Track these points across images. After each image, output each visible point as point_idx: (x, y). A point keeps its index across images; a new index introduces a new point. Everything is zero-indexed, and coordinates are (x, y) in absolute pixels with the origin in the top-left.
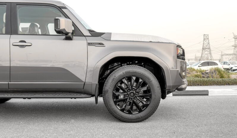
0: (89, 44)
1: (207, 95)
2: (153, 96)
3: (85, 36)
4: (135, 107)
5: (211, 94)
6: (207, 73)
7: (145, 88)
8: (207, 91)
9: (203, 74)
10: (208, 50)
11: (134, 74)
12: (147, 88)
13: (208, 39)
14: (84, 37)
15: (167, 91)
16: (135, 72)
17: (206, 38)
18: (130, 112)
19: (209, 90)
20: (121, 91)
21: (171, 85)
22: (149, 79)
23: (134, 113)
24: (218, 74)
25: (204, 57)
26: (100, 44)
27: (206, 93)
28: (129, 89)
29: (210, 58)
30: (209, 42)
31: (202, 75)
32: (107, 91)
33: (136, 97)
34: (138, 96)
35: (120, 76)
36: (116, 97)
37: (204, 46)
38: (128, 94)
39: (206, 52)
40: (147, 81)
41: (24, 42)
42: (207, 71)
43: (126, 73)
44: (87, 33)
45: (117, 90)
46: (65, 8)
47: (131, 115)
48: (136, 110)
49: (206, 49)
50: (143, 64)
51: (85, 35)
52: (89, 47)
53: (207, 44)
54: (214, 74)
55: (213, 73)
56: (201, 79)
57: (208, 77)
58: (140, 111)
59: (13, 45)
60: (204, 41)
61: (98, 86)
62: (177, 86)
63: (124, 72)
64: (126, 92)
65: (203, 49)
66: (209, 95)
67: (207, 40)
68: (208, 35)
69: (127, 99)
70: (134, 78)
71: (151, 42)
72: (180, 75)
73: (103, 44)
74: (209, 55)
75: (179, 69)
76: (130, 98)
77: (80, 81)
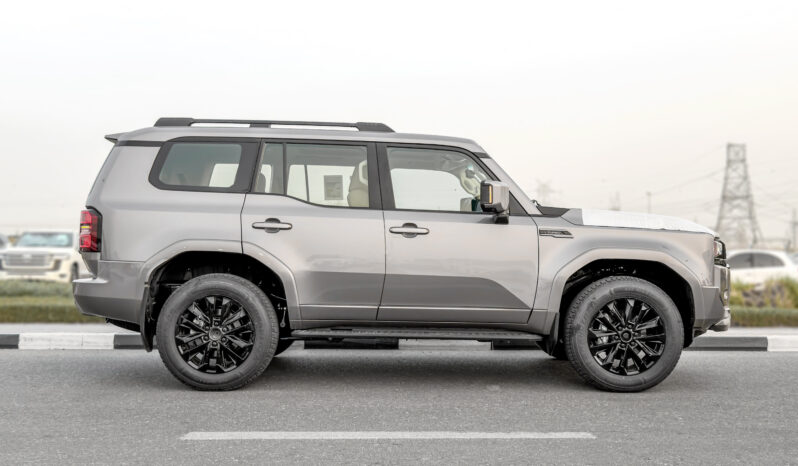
0: (541, 233)
1: (765, 349)
2: (669, 339)
3: (530, 215)
4: (630, 362)
5: (773, 347)
6: (758, 293)
7: (653, 324)
8: (765, 340)
9: (746, 295)
10: (744, 204)
11: (632, 294)
12: (658, 323)
13: (743, 161)
14: (529, 218)
15: (694, 330)
16: (635, 291)
17: (736, 156)
18: (621, 371)
19: (769, 337)
20: (604, 328)
21: (704, 318)
22: (661, 305)
23: (628, 373)
24: (789, 297)
25: (728, 229)
26: (563, 233)
27: (760, 346)
28: (621, 325)
29: (749, 234)
30: (746, 171)
31: (744, 299)
32: (578, 327)
33: (634, 341)
34: (639, 340)
35: (605, 297)
36: (592, 339)
37: (730, 187)
38: (617, 335)
39: (736, 212)
40: (657, 310)
41: (413, 225)
42: (758, 289)
43: (618, 291)
44: (532, 209)
45: (595, 325)
46: (486, 156)
47: (624, 377)
48: (634, 367)
49: (736, 198)
50: (634, 272)
51: (529, 213)
52: (543, 239)
53: (739, 181)
54: (778, 296)
55: (773, 293)
56: (745, 309)
57: (761, 305)
58: (643, 369)
59: (392, 232)
60: (730, 170)
61: (558, 317)
62: (712, 320)
63: (612, 289)
64: (614, 330)
65: (725, 198)
66: (769, 349)
67: (741, 166)
68: (743, 147)
69: (615, 345)
70: (632, 303)
71: (663, 230)
72: (721, 298)
73: (568, 233)
74: (747, 221)
75: (717, 286)
76: (622, 342)
77: (522, 305)
